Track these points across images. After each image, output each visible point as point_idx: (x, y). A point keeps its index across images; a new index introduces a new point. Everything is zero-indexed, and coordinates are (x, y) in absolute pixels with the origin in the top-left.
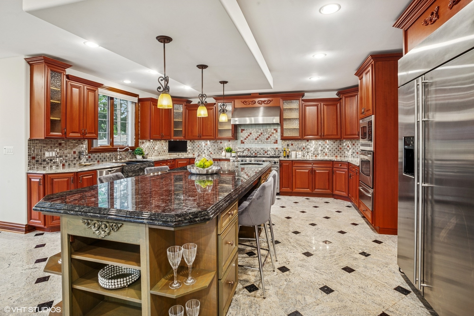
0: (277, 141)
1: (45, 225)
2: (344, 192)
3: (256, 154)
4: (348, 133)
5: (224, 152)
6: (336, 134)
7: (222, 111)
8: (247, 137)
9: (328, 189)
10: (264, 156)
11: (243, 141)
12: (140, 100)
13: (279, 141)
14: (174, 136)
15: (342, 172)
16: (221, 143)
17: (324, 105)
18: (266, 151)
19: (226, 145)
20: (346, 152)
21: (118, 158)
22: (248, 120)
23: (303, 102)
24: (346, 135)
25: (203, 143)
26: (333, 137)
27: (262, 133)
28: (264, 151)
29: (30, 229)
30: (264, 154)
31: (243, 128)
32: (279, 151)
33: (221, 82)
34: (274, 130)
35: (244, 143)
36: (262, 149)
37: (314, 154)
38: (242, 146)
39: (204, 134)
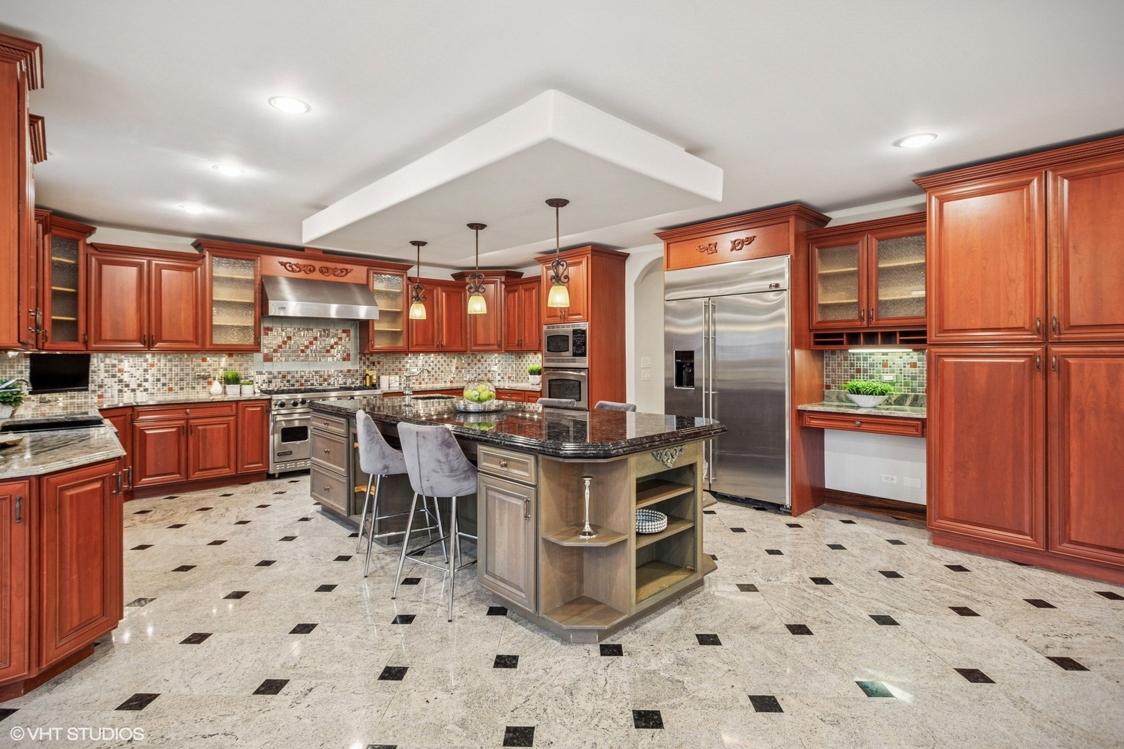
0: (348, 355)
3: (302, 385)
4: (481, 340)
5: (216, 384)
8: (280, 347)
10: (320, 388)
11: (269, 357)
13: (354, 356)
16: (206, 360)
17: (444, 292)
18: (326, 377)
19: (221, 364)
23: (409, 282)
24: (476, 345)
26: (455, 349)
27: (315, 338)
28: (321, 376)
30: (321, 385)
31: (269, 326)
34: (344, 331)
35: (271, 360)
36: (316, 372)
37: (417, 380)
38: (268, 366)
39: (164, 336)
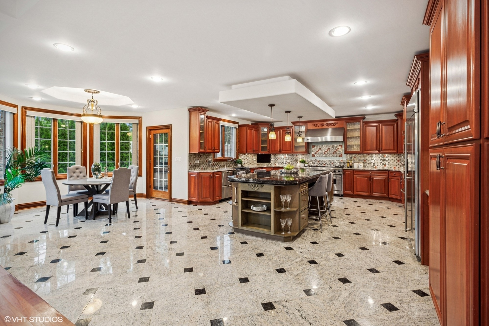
0: (342, 155)
1: (198, 201)
2: (397, 195)
3: (324, 165)
6: (393, 149)
7: (299, 135)
8: (317, 152)
9: (385, 193)
10: (331, 166)
11: (314, 155)
12: (239, 126)
13: (344, 155)
14: (262, 151)
15: (396, 179)
16: (297, 156)
17: (381, 125)
18: (333, 162)
19: (300, 157)
21: (228, 165)
22: (319, 139)
23: (364, 124)
25: (282, 156)
26: (390, 151)
27: (329, 149)
28: (331, 162)
29: (189, 203)
30: (331, 165)
31: (313, 145)
32: (343, 162)
33: (298, 117)
34: (340, 146)
35: (314, 156)
36: (329, 161)
37: (374, 165)
38: (313, 158)
39: (284, 149)
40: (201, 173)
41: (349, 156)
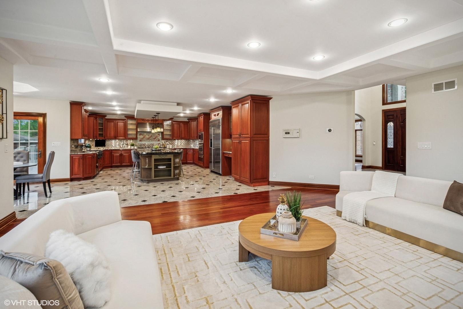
0: (159, 140)
1: (83, 177)
4: (193, 136)
5: (129, 146)
8: (142, 138)
9: (185, 161)
13: (161, 140)
14: (99, 137)
15: (191, 152)
16: (127, 141)
17: (182, 124)
19: (130, 142)
20: (191, 145)
22: (143, 130)
23: (173, 122)
24: (191, 137)
25: (113, 141)
26: (186, 138)
27: (151, 136)
31: (140, 133)
32: (160, 145)
34: (158, 134)
35: (141, 141)
36: (151, 144)
37: (177, 146)
38: (140, 143)
39: (118, 136)
40: (85, 155)
41: (163, 141)
